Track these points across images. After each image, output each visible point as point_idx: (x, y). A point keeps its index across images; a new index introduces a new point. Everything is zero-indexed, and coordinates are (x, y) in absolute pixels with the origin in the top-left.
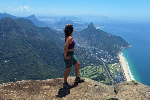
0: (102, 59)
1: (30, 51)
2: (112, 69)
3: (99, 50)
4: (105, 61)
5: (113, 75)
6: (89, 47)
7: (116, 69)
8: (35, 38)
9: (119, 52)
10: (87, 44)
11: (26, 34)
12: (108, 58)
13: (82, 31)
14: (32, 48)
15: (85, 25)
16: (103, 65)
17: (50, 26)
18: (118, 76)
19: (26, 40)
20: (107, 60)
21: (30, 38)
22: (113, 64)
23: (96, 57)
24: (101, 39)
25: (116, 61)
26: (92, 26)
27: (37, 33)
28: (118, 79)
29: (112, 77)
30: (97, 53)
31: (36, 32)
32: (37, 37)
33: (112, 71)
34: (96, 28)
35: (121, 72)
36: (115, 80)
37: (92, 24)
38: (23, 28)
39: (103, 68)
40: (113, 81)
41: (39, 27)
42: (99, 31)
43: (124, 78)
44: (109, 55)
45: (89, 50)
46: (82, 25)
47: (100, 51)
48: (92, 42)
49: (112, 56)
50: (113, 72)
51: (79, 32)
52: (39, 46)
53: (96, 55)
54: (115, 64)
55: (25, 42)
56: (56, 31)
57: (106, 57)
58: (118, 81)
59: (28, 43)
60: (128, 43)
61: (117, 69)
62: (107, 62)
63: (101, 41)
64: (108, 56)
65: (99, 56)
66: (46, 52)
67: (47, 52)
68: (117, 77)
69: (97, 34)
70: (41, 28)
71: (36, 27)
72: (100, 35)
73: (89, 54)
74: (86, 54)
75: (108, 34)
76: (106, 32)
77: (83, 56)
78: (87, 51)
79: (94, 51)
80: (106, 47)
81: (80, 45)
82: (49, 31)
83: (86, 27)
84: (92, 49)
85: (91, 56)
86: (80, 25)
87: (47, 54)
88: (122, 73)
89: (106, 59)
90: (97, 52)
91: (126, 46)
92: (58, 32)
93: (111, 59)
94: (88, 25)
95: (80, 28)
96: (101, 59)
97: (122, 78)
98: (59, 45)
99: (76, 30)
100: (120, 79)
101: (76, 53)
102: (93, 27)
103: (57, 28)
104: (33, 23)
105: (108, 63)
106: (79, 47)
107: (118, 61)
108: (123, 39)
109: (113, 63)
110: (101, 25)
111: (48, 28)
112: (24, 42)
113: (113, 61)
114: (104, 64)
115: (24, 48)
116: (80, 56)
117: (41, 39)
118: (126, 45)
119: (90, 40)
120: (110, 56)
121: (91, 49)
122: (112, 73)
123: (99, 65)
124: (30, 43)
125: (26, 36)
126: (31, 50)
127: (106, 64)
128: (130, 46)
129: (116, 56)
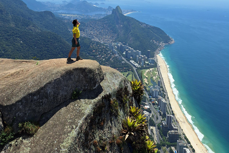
0: (132, 62)
1: (18, 50)
2: (147, 78)
3: (128, 48)
4: (136, 65)
5: (147, 86)
6: (113, 44)
7: (152, 77)
8: (27, 28)
9: (157, 51)
10: (110, 38)
11: (14, 23)
12: (140, 61)
13: (103, 18)
14: (21, 44)
15: (108, 9)
16: (133, 71)
17: (53, 9)
18: (154, 88)
19: (13, 32)
20: (139, 64)
21: (19, 29)
22: (148, 70)
23: (123, 58)
24: (132, 31)
25: (153, 64)
26: (118, 12)
27: (32, 20)
28: (155, 92)
29: (146, 90)
30: (124, 53)
31: (29, 19)
32: (31, 27)
33: (145, 81)
34: (125, 15)
35: (159, 82)
36: (150, 95)
37: (118, 7)
38: (9, 13)
39: (134, 77)
40: (148, 96)
41: (35, 12)
42: (128, 19)
43: (163, 90)
44: (143, 56)
45: (112, 48)
46: (104, 10)
47: (129, 50)
48: (118, 35)
49: (146, 58)
50: (148, 82)
51: (99, 20)
52: (34, 42)
53: (123, 55)
54: (151, 69)
55: (10, 35)
56: (63, 19)
57: (137, 59)
58: (154, 95)
59: (16, 37)
60: (171, 37)
61: (154, 78)
62: (139, 66)
63: (131, 34)
64: (141, 57)
65: (127, 57)
66: (44, 52)
67: (46, 52)
68: (153, 90)
69: (125, 23)
70: (38, 13)
71: (30, 12)
72: (129, 25)
73: (113, 54)
74: (108, 54)
75: (142, 24)
76: (138, 21)
77: (104, 58)
78: (110, 50)
79: (121, 50)
80: (138, 43)
81: (99, 40)
82: (51, 18)
83: (110, 13)
84: (118, 46)
85: (116, 57)
86: (101, 9)
87: (45, 55)
88: (160, 84)
89: (137, 62)
90: (125, 50)
91: (167, 43)
92: (65, 19)
93: (144, 62)
94: (112, 9)
95: (101, 15)
96: (130, 62)
97: (160, 92)
98: (67, 40)
99: (95, 16)
100: (157, 93)
101: (93, 52)
102: (120, 12)
103: (65, 14)
104: (25, 4)
105: (141, 69)
106: (97, 43)
107: (155, 65)
108: (163, 31)
109: (148, 68)
110: (132, 11)
111: (50, 13)
112: (8, 36)
113: (148, 64)
114: (135, 69)
115: (9, 44)
116: (98, 57)
117: (37, 30)
118: (167, 40)
119: (115, 33)
120: (144, 58)
121: (116, 47)
122: (146, 83)
123: (126, 72)
124: (18, 37)
125: (12, 25)
126: (21, 47)
127: (138, 69)
128: (173, 42)
129: (153, 56)
